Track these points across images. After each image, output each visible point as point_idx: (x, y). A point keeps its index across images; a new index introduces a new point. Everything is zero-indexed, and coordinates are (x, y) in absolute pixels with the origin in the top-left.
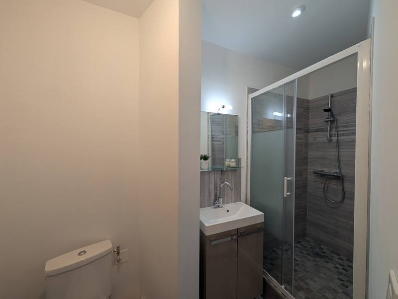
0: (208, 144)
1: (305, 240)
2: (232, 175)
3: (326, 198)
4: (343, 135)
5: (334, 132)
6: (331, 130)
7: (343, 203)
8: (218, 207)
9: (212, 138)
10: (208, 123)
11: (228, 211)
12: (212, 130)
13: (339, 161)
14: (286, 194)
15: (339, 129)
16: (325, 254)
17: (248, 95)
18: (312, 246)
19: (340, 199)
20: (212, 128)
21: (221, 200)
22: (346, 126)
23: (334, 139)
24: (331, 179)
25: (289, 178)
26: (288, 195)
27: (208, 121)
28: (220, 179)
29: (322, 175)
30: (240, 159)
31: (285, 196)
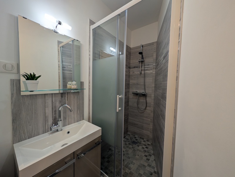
0: (59, 72)
1: (128, 134)
2: (74, 97)
3: (138, 108)
4: (147, 70)
5: (143, 69)
6: (141, 67)
7: (146, 109)
8: (57, 131)
9: (63, 67)
10: (59, 54)
11: (68, 132)
12: (62, 60)
13: (145, 85)
14: (118, 109)
15: (145, 67)
16: (138, 141)
17: (90, 26)
18: (131, 137)
19: (145, 108)
20: (62, 59)
21: (60, 123)
22: (148, 65)
23: (143, 72)
24: (141, 96)
25: (120, 96)
26: (119, 110)
27: (59, 52)
28: (60, 102)
29: (136, 94)
30: (83, 82)
31: (117, 111)
